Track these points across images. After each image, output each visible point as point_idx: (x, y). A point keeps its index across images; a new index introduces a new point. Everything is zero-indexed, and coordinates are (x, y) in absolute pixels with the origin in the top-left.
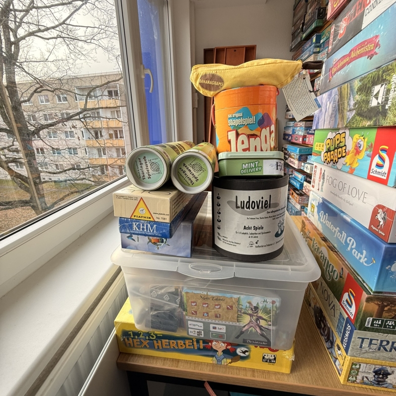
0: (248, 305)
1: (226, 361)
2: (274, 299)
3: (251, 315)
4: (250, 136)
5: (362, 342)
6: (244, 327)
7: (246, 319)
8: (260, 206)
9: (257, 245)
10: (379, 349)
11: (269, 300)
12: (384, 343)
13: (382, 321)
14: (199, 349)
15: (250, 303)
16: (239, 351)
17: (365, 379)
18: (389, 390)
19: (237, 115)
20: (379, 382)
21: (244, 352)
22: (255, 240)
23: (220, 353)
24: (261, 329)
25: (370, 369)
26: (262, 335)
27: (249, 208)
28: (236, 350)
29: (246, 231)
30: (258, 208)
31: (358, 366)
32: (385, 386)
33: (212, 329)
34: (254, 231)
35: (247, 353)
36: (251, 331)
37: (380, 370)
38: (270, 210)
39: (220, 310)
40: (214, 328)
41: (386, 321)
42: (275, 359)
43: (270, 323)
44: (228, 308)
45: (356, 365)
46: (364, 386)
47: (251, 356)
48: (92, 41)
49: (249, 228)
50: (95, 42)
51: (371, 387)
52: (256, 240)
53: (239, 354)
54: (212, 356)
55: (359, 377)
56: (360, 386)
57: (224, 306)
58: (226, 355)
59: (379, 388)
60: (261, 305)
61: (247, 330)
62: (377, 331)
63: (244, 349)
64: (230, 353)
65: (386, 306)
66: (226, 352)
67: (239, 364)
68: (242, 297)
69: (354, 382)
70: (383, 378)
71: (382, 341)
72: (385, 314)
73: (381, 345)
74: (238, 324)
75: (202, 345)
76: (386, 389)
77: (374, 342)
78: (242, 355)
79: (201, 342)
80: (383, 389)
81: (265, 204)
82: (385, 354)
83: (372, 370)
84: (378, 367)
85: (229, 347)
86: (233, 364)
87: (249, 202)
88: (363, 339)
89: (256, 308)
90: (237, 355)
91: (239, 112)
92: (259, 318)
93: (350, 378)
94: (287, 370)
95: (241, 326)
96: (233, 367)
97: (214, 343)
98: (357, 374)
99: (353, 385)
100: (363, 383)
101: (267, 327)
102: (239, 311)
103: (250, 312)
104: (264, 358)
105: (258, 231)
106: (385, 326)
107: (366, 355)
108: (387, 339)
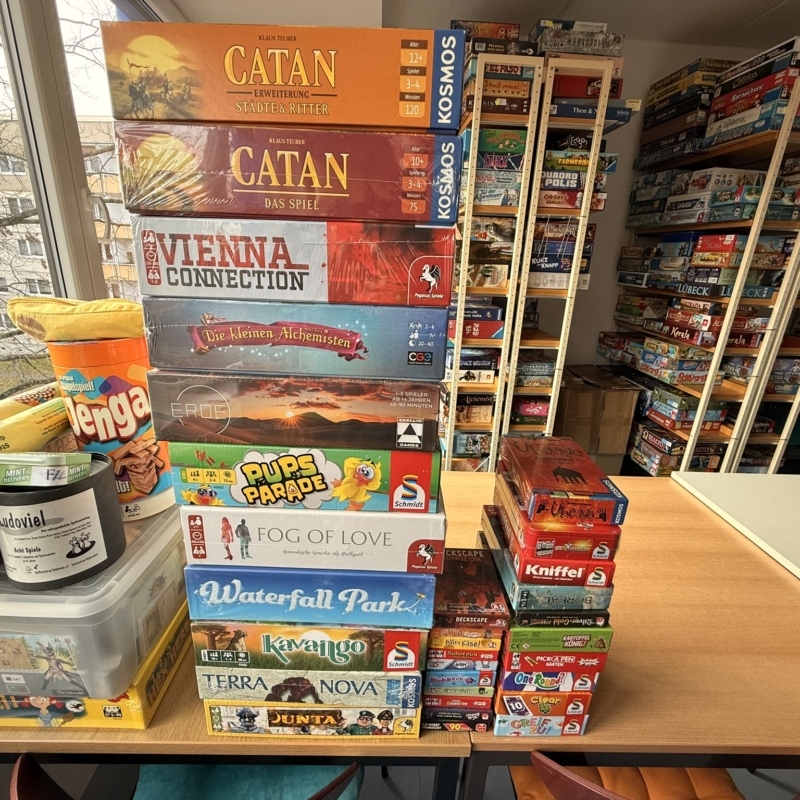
0: (38, 646)
1: (57, 722)
2: (67, 637)
3: (48, 659)
4: (90, 407)
5: (209, 680)
6: (46, 674)
7: (44, 665)
8: (28, 524)
9: (37, 570)
10: (230, 687)
11: (62, 638)
12: (233, 679)
13: (219, 653)
14: (12, 708)
15: (38, 643)
16: (69, 705)
17: (232, 726)
18: (263, 736)
19: (68, 378)
20: (248, 727)
21: (77, 707)
22: (32, 565)
23: (44, 711)
24: (68, 676)
25: (232, 712)
26: (73, 682)
27: (13, 526)
28: (64, 704)
29: (18, 554)
30: (25, 526)
31: (217, 711)
32: (256, 731)
33: (6, 681)
34: (28, 554)
35: (81, 708)
36: (57, 678)
37: (243, 712)
38: (45, 528)
39: (5, 655)
40: (9, 679)
41: (223, 653)
42: (120, 711)
43: (75, 667)
44: (14, 652)
45: (214, 709)
46: (234, 734)
47: (88, 710)
48: (78, 50)
49: (22, 551)
50: (85, 53)
51: (242, 735)
52: (34, 564)
53: (71, 710)
54: (35, 717)
55: (225, 724)
56: (229, 734)
57: (9, 650)
58: (54, 713)
59: (251, 735)
60: (54, 646)
61: (51, 677)
62: (217, 665)
63: (76, 703)
64: (58, 710)
65: (216, 635)
66: (51, 708)
67: (75, 723)
68: (26, 637)
69: (220, 730)
70: (250, 721)
71: (230, 677)
72: (218, 645)
73: (230, 681)
74: (36, 671)
75: (15, 703)
76: (259, 735)
77: (221, 678)
78: (75, 710)
79: (13, 698)
80: (255, 735)
81: (35, 522)
82: (238, 692)
83: (235, 714)
84: (240, 709)
85: (54, 702)
86: (67, 725)
87: (11, 519)
88: (209, 676)
89: (50, 649)
90: (69, 711)
91: (69, 375)
92: (58, 662)
93: (215, 726)
94: (141, 725)
95: (40, 674)
96: (68, 729)
97: (31, 698)
98: (221, 721)
99: (221, 734)
100: (232, 731)
101: (73, 672)
102: (30, 654)
103: (44, 655)
104: (105, 712)
105: (33, 554)
106: (224, 659)
107: (219, 695)
108: (233, 673)
